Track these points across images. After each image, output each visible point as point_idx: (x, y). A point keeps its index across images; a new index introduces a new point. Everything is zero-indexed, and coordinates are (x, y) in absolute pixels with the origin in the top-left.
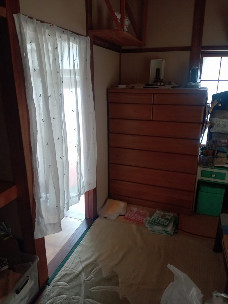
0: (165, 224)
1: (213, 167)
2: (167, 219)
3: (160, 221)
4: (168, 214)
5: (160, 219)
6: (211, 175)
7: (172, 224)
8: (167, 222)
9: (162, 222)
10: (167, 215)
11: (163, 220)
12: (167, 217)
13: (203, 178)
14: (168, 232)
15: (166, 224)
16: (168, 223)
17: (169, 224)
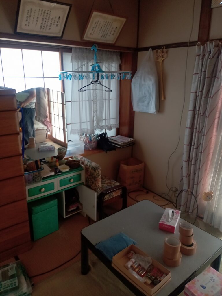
0: (15, 285)
1: (42, 180)
2: (13, 276)
3: (5, 286)
4: (9, 267)
5: (3, 283)
6: (40, 190)
7: (23, 279)
8: (15, 281)
9: (10, 287)
10: (8, 269)
11: (8, 282)
12: (10, 274)
13: (32, 198)
14: (26, 293)
15: (17, 285)
16: (17, 281)
17: (19, 282)
